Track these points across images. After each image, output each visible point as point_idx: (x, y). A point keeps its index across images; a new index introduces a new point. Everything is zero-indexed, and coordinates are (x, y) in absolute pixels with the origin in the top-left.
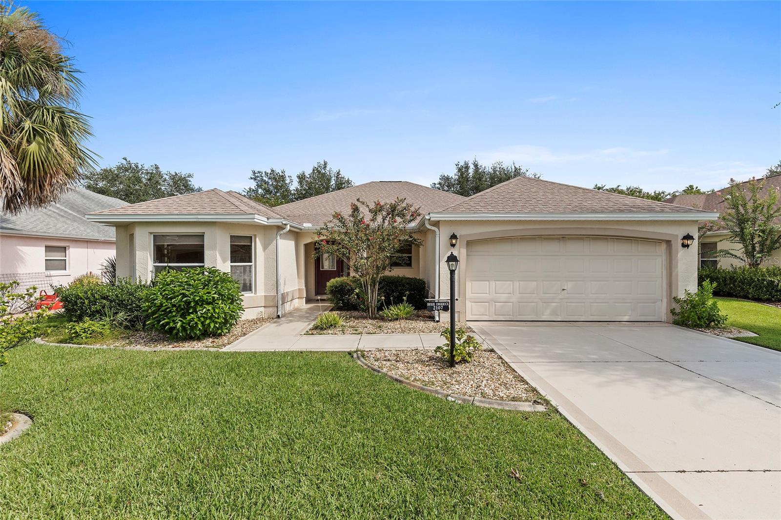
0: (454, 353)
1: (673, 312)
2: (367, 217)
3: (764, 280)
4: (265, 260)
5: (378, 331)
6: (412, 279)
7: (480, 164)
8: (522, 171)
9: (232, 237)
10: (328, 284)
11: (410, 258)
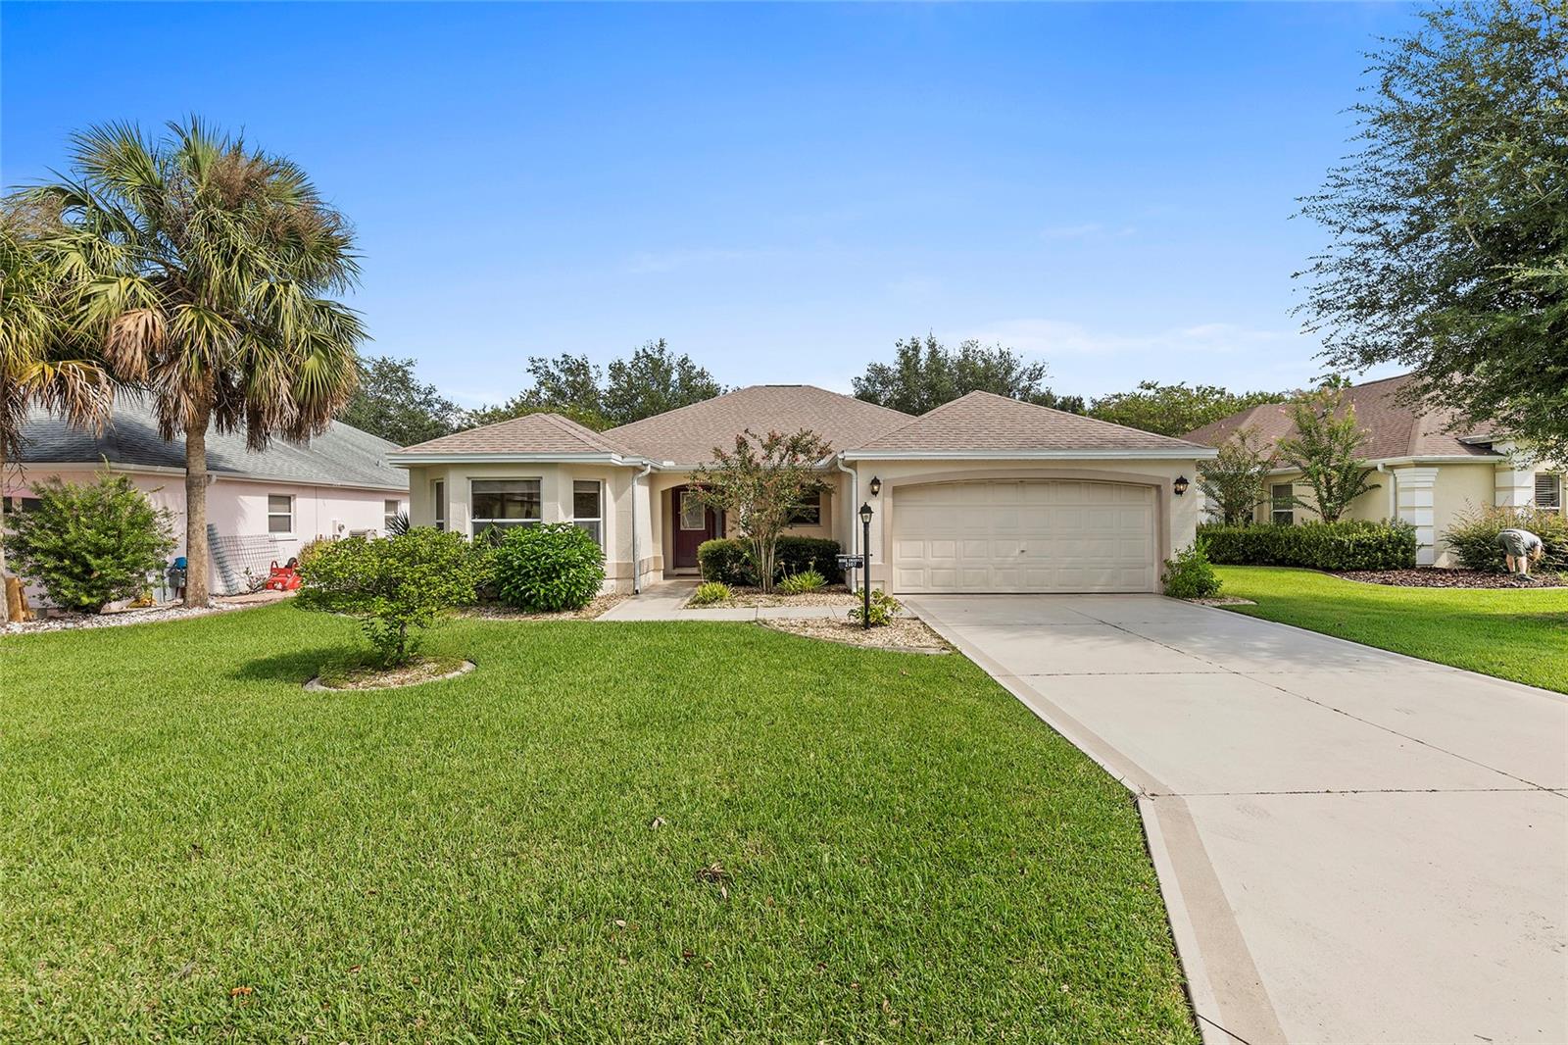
0: (869, 613)
1: (1163, 579)
2: (758, 454)
3: (1332, 540)
4: (617, 516)
5: (778, 604)
6: (820, 541)
7: (938, 345)
8: (1012, 357)
9: (575, 482)
10: (700, 548)
11: (817, 510)
